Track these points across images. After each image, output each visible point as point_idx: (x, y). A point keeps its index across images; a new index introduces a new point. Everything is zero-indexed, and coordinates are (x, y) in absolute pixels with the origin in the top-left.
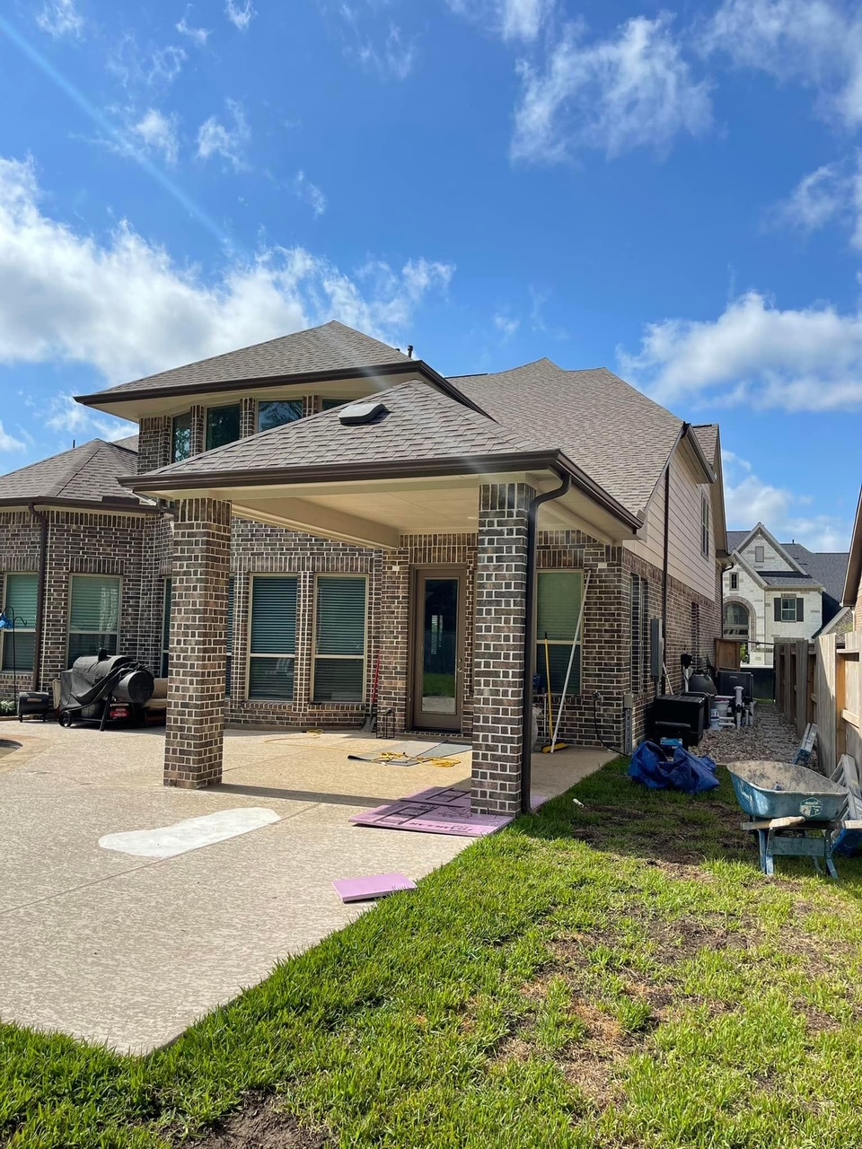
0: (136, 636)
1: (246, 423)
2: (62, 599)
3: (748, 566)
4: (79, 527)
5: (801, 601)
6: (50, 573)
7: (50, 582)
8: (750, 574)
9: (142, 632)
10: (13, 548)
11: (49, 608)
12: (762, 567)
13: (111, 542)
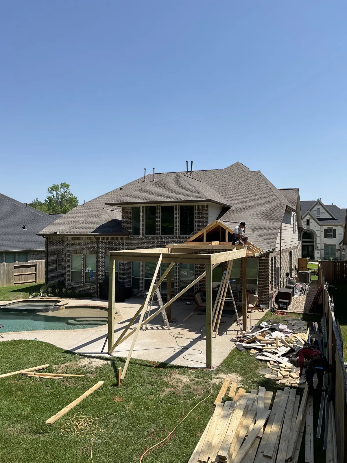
0: (123, 272)
1: (158, 212)
2: (103, 263)
3: (313, 217)
4: (107, 241)
5: (335, 230)
6: (100, 255)
7: (100, 258)
8: (314, 220)
9: (125, 271)
10: (87, 247)
11: (100, 265)
12: (319, 216)
13: (116, 245)
